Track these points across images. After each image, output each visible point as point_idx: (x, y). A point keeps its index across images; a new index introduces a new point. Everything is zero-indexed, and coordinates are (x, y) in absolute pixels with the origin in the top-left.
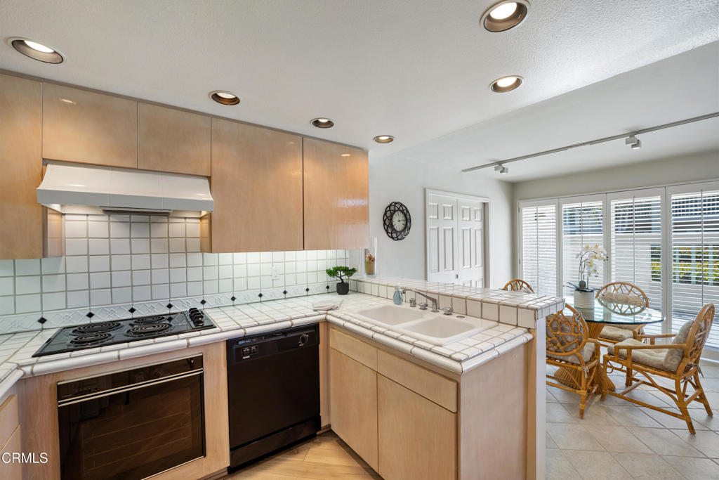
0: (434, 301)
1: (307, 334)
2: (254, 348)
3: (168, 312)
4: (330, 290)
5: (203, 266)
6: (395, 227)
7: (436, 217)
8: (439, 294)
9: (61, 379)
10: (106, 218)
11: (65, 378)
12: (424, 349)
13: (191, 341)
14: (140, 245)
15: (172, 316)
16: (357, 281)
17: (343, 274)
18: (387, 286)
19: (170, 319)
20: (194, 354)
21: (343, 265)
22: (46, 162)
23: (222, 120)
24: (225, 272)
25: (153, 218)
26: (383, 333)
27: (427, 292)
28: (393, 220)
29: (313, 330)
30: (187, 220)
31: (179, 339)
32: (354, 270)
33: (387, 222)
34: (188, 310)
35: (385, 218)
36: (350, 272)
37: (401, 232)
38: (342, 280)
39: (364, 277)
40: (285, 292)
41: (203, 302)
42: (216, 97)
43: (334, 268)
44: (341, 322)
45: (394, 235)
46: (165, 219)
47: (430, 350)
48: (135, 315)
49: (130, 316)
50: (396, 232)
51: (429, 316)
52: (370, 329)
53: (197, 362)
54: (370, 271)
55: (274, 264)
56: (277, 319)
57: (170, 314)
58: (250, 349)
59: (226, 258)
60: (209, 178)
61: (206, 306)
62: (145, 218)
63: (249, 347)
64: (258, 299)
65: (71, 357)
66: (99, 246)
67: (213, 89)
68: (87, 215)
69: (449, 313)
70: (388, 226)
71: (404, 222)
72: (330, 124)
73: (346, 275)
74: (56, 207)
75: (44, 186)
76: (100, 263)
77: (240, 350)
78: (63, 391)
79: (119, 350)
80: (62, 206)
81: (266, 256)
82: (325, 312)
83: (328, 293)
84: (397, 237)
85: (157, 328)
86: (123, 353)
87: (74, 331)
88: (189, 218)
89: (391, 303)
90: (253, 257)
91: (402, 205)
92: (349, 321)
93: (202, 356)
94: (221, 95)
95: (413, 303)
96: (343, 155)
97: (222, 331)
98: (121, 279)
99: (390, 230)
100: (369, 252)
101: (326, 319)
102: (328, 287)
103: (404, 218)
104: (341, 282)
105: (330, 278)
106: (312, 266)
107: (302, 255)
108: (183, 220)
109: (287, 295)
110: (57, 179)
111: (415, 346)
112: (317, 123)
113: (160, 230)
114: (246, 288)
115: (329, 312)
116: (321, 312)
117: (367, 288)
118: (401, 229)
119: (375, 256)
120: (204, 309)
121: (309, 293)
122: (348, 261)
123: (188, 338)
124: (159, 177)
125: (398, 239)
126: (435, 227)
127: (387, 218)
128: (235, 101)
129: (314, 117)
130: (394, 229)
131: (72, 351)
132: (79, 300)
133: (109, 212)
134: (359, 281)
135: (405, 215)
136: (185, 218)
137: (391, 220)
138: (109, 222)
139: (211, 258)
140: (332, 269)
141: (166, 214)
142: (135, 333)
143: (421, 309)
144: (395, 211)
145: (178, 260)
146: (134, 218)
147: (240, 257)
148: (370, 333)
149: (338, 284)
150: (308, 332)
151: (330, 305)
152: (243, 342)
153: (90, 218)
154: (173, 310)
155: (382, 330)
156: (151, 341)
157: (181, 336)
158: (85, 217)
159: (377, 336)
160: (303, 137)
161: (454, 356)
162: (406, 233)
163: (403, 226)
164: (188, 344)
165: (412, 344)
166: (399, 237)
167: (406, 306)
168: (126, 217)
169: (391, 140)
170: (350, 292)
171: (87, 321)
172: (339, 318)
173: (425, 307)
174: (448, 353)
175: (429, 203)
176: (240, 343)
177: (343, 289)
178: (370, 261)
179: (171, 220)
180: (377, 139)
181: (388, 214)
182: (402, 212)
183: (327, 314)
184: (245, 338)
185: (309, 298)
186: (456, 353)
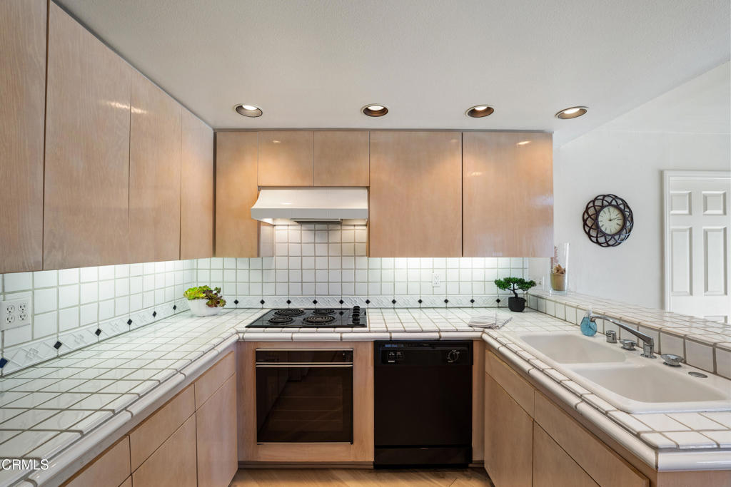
0: (648, 340)
1: (459, 351)
2: (399, 353)
3: (340, 307)
4: (500, 304)
5: (368, 269)
6: (603, 229)
7: (687, 212)
8: (660, 331)
9: (259, 347)
10: (299, 227)
11: (261, 347)
12: (597, 409)
13: (344, 335)
14: (321, 249)
15: (344, 311)
16: (537, 297)
17: (516, 287)
18: (577, 308)
19: (341, 313)
20: (347, 348)
21: (519, 276)
22: (260, 188)
23: (379, 132)
24: (388, 275)
25: (331, 226)
26: (542, 371)
27: (639, 325)
28: (600, 219)
29: (465, 347)
30: (356, 227)
31: (334, 332)
32: (532, 284)
33: (589, 223)
34: (353, 307)
35: (586, 216)
36: (525, 285)
37: (613, 236)
38: (516, 294)
39: (550, 293)
40: (446, 301)
41: (368, 302)
42: (367, 112)
43: (505, 279)
44: (496, 345)
45: (602, 240)
46: (339, 227)
47: (606, 414)
48: (317, 306)
49: (313, 306)
50: (604, 235)
51: (636, 361)
52: (528, 361)
53: (347, 356)
54: (558, 286)
55: (435, 270)
56: (424, 329)
57: (342, 309)
58: (396, 354)
59: (388, 262)
60: (368, 188)
61: (370, 305)
62: (324, 226)
63: (395, 351)
64: (418, 305)
65: (264, 332)
66: (295, 250)
67: (363, 105)
68: (288, 225)
69: (674, 363)
70: (590, 228)
71: (620, 222)
72: (489, 111)
73: (521, 288)
74: (269, 221)
75: (258, 205)
76: (295, 263)
77: (385, 353)
78: (261, 356)
79: (293, 333)
80: (274, 219)
81: (426, 262)
82: (482, 329)
83: (499, 307)
84: (607, 242)
85: (324, 320)
86: (295, 336)
87: (276, 313)
88: (358, 225)
89: (576, 332)
90: (414, 262)
91: (615, 198)
92: (505, 346)
93: (352, 352)
94: (371, 108)
95: (612, 338)
96: (520, 143)
97: (370, 332)
98: (308, 276)
99: (593, 233)
100: (557, 262)
101: (481, 337)
102: (498, 301)
103: (620, 216)
104: (514, 296)
105: (501, 291)
106: (479, 275)
107: (466, 262)
108: (352, 227)
109: (449, 305)
110: (267, 200)
111: (583, 400)
112: (473, 113)
113: (335, 236)
114: (406, 293)
115: (487, 330)
116: (475, 328)
117: (550, 307)
118: (614, 231)
119: (566, 266)
120: (368, 308)
121: (474, 305)
122: (526, 271)
123: (342, 333)
124: (329, 191)
125: (609, 245)
126: (686, 227)
127: (589, 216)
128: (384, 111)
129: (469, 106)
130: (601, 231)
131: (266, 327)
132: (282, 289)
133: (301, 223)
134: (541, 298)
135: (622, 212)
136: (355, 225)
137: (596, 220)
138: (301, 230)
139: (375, 262)
140: (502, 280)
141: (339, 223)
142: (308, 321)
143: (624, 348)
144: (603, 207)
145: (348, 263)
146: (318, 226)
147: (401, 262)
148: (526, 367)
149: (510, 298)
150: (459, 349)
151: (490, 322)
152: (389, 346)
153: (290, 227)
154: (344, 306)
155: (542, 366)
156: (315, 329)
157: (337, 329)
158: (286, 227)
159: (534, 372)
160: (462, 132)
161: (644, 435)
162: (622, 237)
163: (618, 228)
164: (341, 338)
165: (580, 397)
166: (610, 243)
167: (601, 339)
168: (312, 226)
169: (583, 111)
170: (525, 309)
171: (286, 306)
172: (496, 339)
173: (631, 347)
174: (638, 427)
175: (670, 191)
176: (386, 346)
177: (517, 305)
178: (558, 273)
179: (344, 228)
180: (561, 115)
181: (591, 211)
182: (617, 207)
183: (483, 332)
184: (391, 341)
185: (474, 310)
186: (653, 431)
